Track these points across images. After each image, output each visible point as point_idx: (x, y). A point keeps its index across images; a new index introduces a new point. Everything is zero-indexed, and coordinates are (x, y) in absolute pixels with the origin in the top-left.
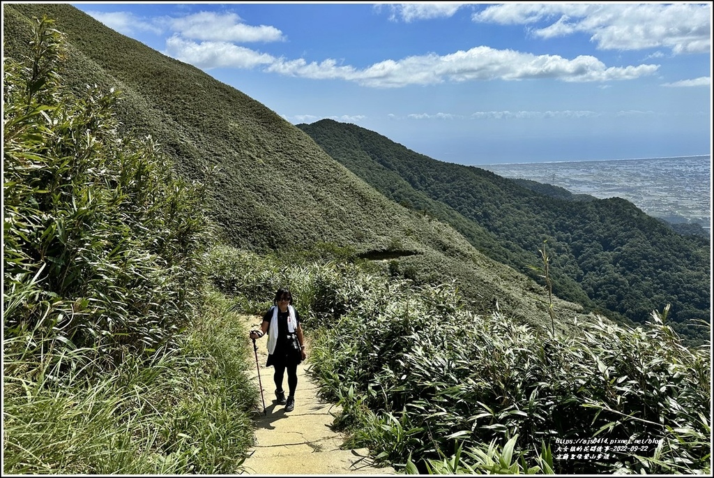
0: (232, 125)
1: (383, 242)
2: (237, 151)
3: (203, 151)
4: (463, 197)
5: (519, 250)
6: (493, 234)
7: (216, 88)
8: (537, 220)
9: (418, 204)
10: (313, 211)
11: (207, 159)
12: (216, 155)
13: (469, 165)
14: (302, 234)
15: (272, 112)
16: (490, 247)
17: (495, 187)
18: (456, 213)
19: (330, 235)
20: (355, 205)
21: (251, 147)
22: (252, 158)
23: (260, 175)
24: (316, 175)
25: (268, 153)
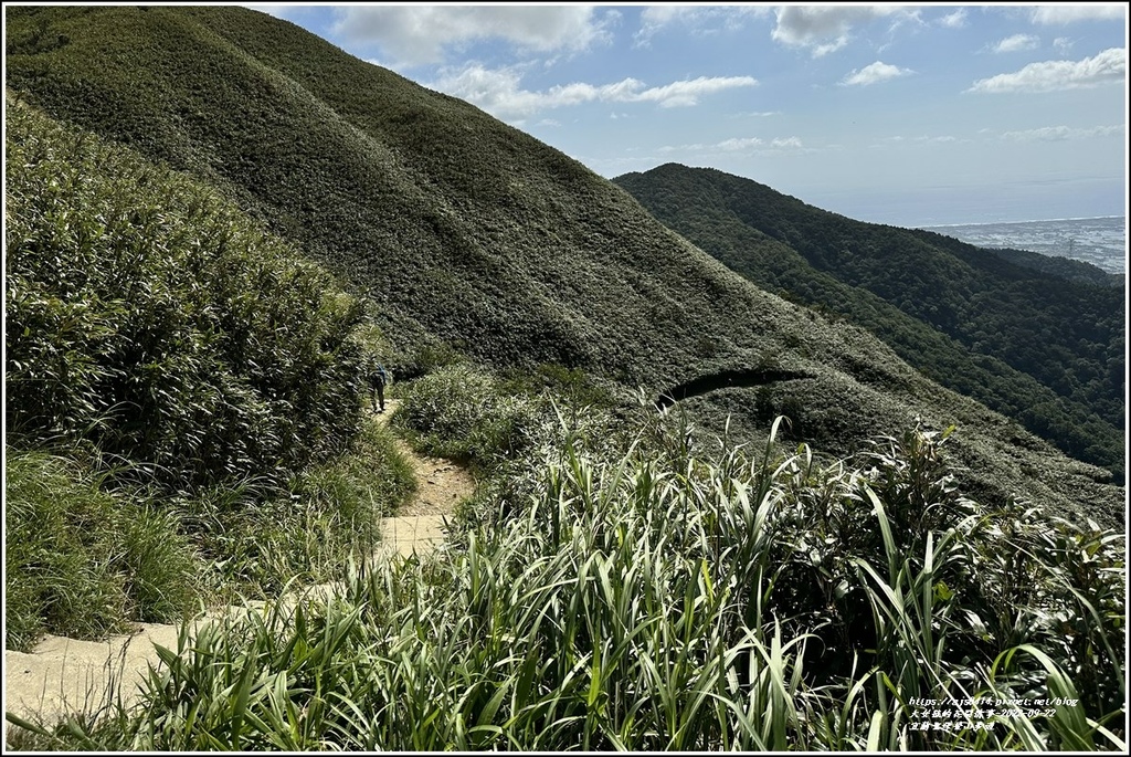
0: (516, 184)
1: (746, 356)
2: (520, 224)
3: (471, 226)
4: (904, 280)
5: (1007, 372)
6: (957, 344)
7: (494, 133)
8: (1041, 320)
9: (823, 293)
10: (631, 309)
11: (476, 237)
12: (489, 230)
13: (913, 227)
14: (614, 345)
15: (575, 163)
16: (954, 367)
17: (960, 264)
18: (891, 309)
19: (659, 346)
20: (700, 300)
21: (541, 216)
22: (541, 233)
23: (552, 257)
24: (639, 253)
25: (566, 224)
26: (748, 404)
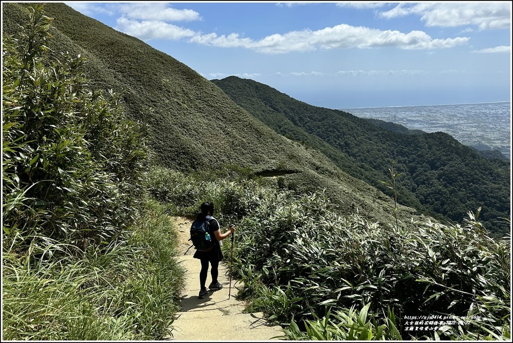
0: (165, 80)
1: (273, 164)
2: (168, 99)
3: (143, 99)
4: (330, 131)
5: (370, 170)
6: (351, 158)
7: (153, 54)
8: (383, 148)
9: (298, 136)
10: (223, 142)
11: (146, 105)
12: (152, 101)
13: (334, 109)
14: (215, 158)
15: (193, 71)
16: (350, 167)
17: (353, 125)
18: (325, 143)
19: (235, 159)
20: (253, 138)
21: (178, 96)
22: (179, 104)
23: (185, 116)
24: (225, 116)
25: (190, 100)
26: (275, 184)
